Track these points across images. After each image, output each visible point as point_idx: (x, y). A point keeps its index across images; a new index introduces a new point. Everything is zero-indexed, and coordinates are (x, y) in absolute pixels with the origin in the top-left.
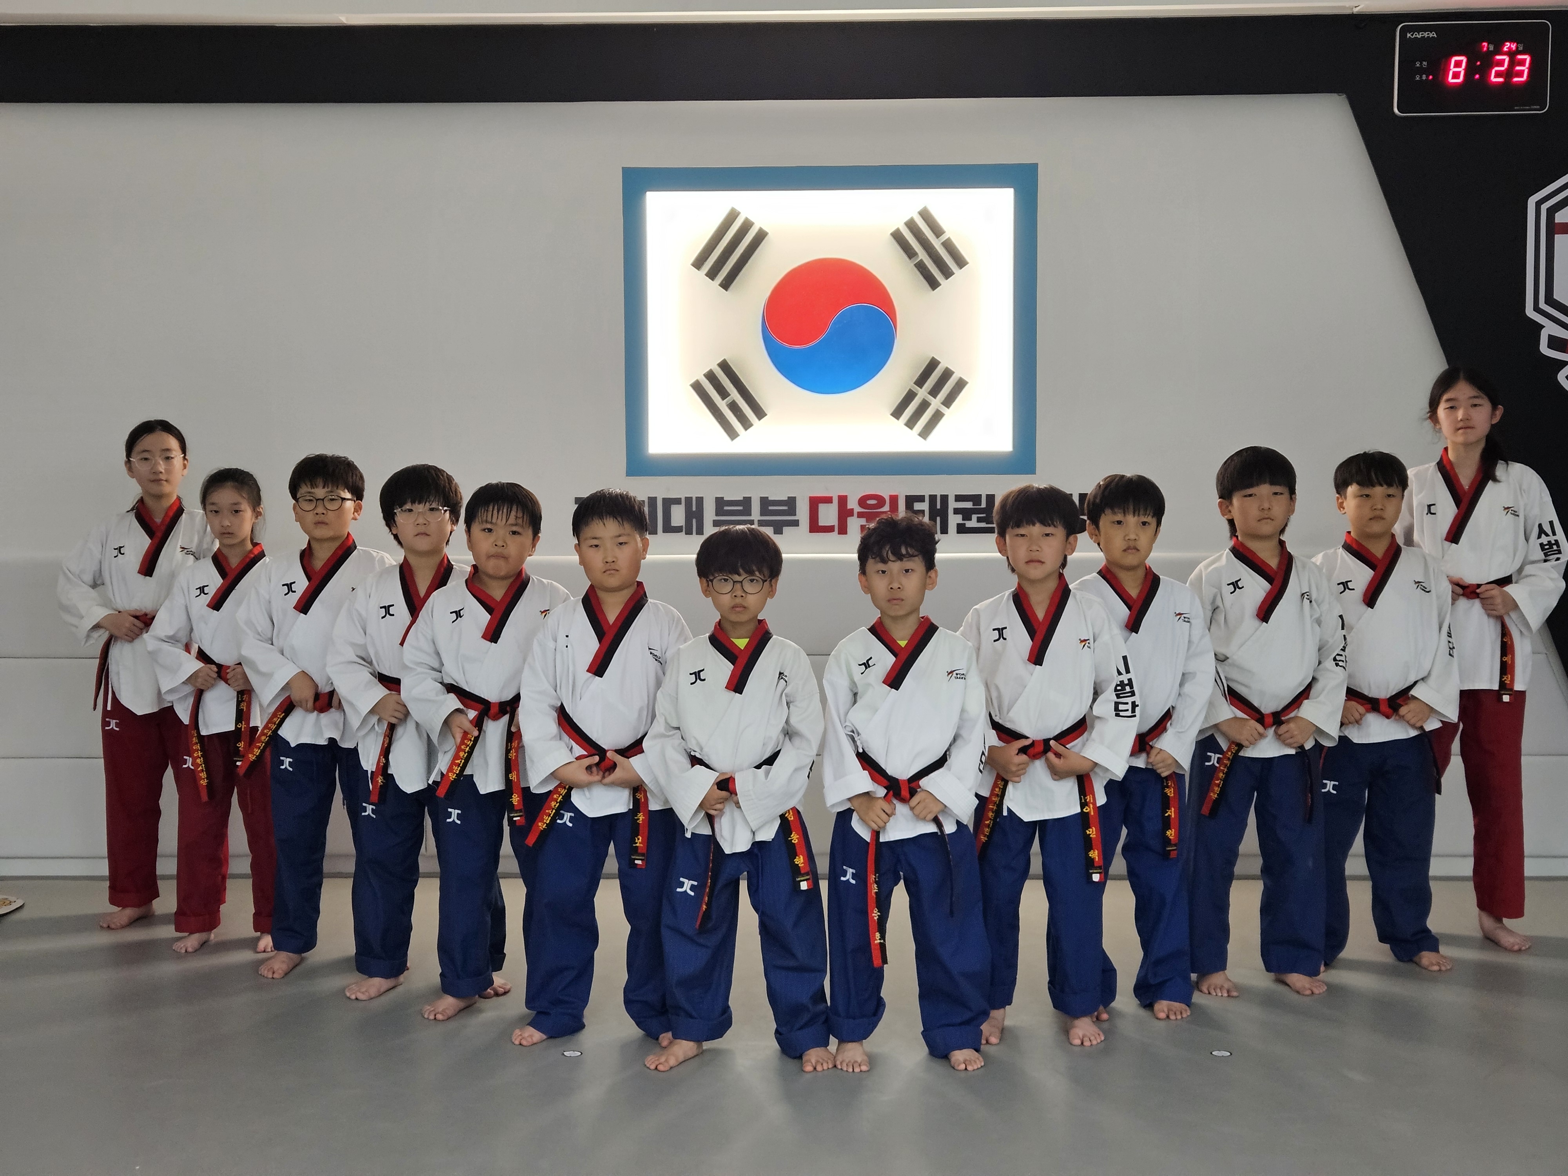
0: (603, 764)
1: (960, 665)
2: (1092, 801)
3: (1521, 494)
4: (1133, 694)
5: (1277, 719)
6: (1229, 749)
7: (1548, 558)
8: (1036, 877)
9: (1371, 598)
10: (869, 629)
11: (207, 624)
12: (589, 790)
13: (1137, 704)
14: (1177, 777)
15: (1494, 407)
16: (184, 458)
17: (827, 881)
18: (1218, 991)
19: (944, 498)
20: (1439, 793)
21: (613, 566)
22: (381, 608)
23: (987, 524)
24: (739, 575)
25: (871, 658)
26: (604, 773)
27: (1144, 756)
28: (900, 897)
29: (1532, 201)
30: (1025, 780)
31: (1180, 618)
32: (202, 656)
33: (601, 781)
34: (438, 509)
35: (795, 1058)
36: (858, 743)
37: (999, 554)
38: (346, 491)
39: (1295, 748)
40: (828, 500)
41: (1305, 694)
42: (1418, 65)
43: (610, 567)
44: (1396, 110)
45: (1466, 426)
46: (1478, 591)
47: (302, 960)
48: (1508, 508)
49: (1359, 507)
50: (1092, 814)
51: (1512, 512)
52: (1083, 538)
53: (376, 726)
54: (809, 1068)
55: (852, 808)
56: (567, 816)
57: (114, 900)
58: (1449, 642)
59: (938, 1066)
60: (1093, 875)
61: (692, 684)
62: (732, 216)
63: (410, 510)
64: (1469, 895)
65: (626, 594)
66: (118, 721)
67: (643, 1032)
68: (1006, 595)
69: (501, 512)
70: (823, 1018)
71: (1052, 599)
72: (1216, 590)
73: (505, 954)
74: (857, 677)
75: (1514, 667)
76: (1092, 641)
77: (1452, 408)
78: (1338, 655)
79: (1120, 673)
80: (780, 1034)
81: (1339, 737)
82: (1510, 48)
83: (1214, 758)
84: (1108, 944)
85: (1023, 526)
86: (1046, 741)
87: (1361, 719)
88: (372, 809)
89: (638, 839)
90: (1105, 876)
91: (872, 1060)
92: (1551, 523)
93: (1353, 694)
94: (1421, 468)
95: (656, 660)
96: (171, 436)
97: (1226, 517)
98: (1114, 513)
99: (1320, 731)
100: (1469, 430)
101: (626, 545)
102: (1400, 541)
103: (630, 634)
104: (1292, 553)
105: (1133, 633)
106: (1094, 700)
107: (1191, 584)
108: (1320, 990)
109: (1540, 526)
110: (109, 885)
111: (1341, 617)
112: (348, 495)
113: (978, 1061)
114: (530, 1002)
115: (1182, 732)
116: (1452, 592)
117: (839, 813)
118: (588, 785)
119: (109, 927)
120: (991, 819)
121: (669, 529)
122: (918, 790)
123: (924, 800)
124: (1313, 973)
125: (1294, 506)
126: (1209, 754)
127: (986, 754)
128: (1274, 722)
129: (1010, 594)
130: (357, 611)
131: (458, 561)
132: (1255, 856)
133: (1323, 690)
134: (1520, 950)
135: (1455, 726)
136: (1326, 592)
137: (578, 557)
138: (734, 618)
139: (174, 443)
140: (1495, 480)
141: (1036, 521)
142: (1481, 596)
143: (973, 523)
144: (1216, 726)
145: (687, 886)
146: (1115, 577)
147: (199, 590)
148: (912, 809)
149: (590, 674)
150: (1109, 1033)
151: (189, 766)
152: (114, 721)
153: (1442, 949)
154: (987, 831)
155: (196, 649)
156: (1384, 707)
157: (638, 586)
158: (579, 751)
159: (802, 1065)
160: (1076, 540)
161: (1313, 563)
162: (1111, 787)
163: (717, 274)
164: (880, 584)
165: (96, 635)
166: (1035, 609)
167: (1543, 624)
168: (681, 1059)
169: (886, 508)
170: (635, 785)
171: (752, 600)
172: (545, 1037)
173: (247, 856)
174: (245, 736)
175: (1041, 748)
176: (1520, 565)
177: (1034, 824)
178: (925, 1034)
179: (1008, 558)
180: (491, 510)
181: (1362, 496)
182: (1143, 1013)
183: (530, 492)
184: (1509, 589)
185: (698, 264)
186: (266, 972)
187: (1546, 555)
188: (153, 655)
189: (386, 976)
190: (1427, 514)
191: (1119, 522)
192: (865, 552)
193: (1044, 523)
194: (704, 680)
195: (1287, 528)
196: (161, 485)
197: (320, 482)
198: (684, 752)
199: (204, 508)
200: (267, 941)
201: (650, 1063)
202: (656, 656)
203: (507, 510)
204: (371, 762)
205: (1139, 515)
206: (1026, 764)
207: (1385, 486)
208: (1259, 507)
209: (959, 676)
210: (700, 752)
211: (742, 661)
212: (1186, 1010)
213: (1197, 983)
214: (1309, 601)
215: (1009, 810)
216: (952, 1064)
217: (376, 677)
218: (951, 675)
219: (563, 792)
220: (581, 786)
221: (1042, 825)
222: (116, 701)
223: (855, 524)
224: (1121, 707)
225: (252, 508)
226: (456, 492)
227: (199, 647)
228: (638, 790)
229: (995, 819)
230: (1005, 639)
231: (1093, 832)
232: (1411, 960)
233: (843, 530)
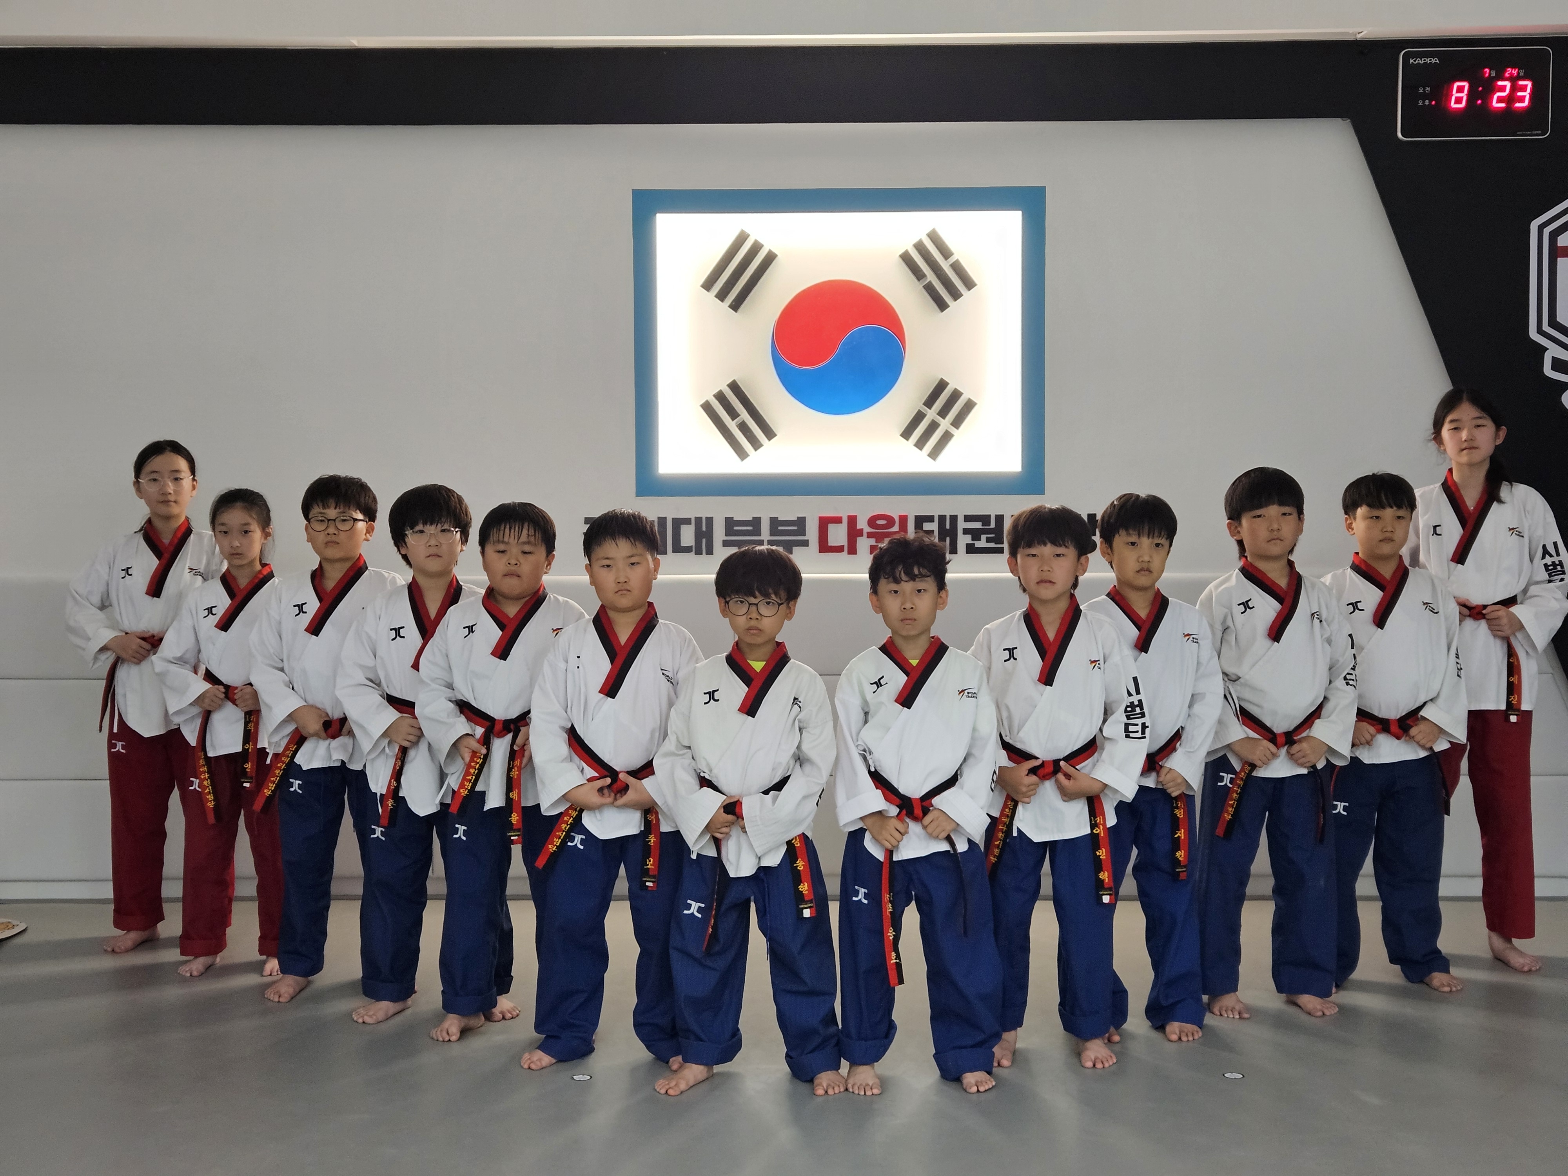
0: (615, 786)
1: (972, 684)
2: (1102, 822)
3: (1525, 514)
4: (1143, 715)
5: (1289, 739)
6: (1242, 770)
7: (1552, 578)
8: (1046, 899)
9: (1381, 618)
10: (879, 649)
11: (214, 645)
12: (600, 812)
13: (1147, 725)
14: (1188, 799)
15: (1498, 428)
16: (194, 479)
17: (839, 903)
18: (1230, 1012)
19: (954, 518)
20: (1448, 814)
21: (626, 586)
22: (391, 630)
23: (996, 544)
24: (755, 597)
25: (883, 677)
26: (616, 795)
27: (1154, 775)
28: (911, 917)
29: (1534, 225)
30: (1035, 801)
31: (1188, 639)
32: (210, 677)
33: (613, 803)
34: (449, 531)
35: (806, 1081)
36: (871, 762)
37: (1011, 574)
38: (358, 511)
39: (1307, 768)
40: (838, 520)
41: (1316, 714)
42: (1421, 91)
43: (623, 588)
44: (1399, 135)
45: (1470, 446)
46: (1484, 612)
47: (309, 983)
48: (1513, 529)
49: (1368, 528)
50: (1102, 835)
51: (1517, 533)
52: (1096, 558)
53: (387, 749)
54: (820, 1092)
55: (865, 827)
56: (578, 838)
57: (118, 923)
58: (1457, 663)
59: (950, 1089)
60: (1103, 897)
61: (705, 703)
62: (742, 239)
63: (422, 532)
64: (1478, 915)
65: (638, 615)
66: (124, 744)
67: (654, 1056)
68: (1017, 615)
69: (512, 531)
70: (833, 1041)
71: (1063, 619)
72: (1227, 610)
73: (512, 977)
74: (869, 696)
75: (1521, 686)
76: (1102, 662)
77: (1455, 429)
78: (1348, 674)
79: (1130, 694)
80: (791, 1058)
81: (1351, 757)
82: (1511, 74)
83: (1227, 778)
84: (1118, 966)
85: (1035, 546)
86: (1056, 762)
87: (1372, 740)
88: (381, 831)
89: (650, 861)
90: (1116, 897)
91: (884, 1083)
92: (1555, 544)
93: (1363, 715)
94: (1427, 488)
95: (668, 681)
96: (180, 457)
97: (1235, 537)
98: (1129, 534)
99: (1332, 751)
100: (1473, 451)
101: (638, 565)
102: (1407, 562)
103: (642, 655)
104: (1301, 574)
105: (1143, 653)
106: (1105, 721)
107: (1201, 604)
108: (1332, 1011)
109: (1544, 546)
110: (113, 908)
111: (1350, 635)
112: (360, 516)
113: (988, 1082)
114: (539, 1026)
115: (1192, 752)
116: (1460, 613)
117: (850, 833)
118: (599, 808)
119: (113, 950)
120: (1001, 840)
121: (678, 548)
122: (931, 808)
123: (937, 818)
124: (1324, 994)
125: (1302, 525)
126: (1221, 774)
127: (997, 772)
128: (1286, 741)
129: (1021, 614)
130: (367, 633)
131: (465, 582)
132: (1268, 876)
133: (1335, 709)
134: (1530, 970)
135: (1464, 746)
136: (1336, 612)
137: (588, 577)
138: (748, 639)
139: (183, 464)
140: (1500, 501)
141: (1047, 542)
142: (1487, 617)
143: (982, 543)
144: (1228, 746)
145: (694, 907)
146: (1123, 598)
147: (207, 611)
148: (925, 827)
149: (602, 695)
150: (1121, 1056)
151: (195, 788)
152: (120, 743)
153: (1453, 970)
154: (996, 851)
155: (203, 670)
156: (1394, 728)
157: (648, 607)
158: (590, 772)
159: (813, 1089)
160: (1088, 559)
161: (1322, 583)
162: (1121, 808)
163: (727, 295)
164: (893, 605)
165: (103, 657)
166: (1045, 628)
167: (1549, 644)
168: (691, 1084)
169: (896, 528)
170: (647, 807)
171: (767, 623)
172: (554, 1061)
173: (255, 878)
174: (253, 757)
175: (1051, 769)
176: (1524, 587)
177: (1045, 844)
178: (936, 1057)
179: (1019, 578)
180: (503, 528)
181: (1372, 518)
182: (1155, 1035)
183: (542, 510)
184: (1515, 610)
185: (708, 285)
186: (272, 995)
187: (1550, 576)
188: (161, 677)
189: (394, 1000)
190: (1433, 535)
191: (1133, 544)
192: (875, 574)
193: (1055, 543)
194: (718, 700)
195: (1296, 548)
196: (168, 506)
197: (332, 503)
198: (694, 773)
199: (214, 529)
200: (273, 964)
201: (660, 1087)
202: (668, 676)
203: (519, 528)
204: (380, 784)
205: (1153, 537)
206: (1037, 785)
207: (1395, 508)
208: (1268, 528)
209: (970, 695)
210: (709, 773)
211: (758, 684)
212: (1197, 1032)
213: (1209, 1004)
214: (1319, 620)
215: (1019, 831)
216: (964, 1087)
217: (384, 699)
218: (962, 694)
219: (574, 814)
220: (591, 808)
221: (1052, 845)
222: (122, 723)
223: (864, 544)
224: (1131, 728)
225: (261, 529)
226: (466, 512)
227: (206, 668)
228: (649, 812)
229: (1004, 841)
230: (1015, 659)
231: (1102, 853)
232: (1421, 981)
233: (852, 550)
